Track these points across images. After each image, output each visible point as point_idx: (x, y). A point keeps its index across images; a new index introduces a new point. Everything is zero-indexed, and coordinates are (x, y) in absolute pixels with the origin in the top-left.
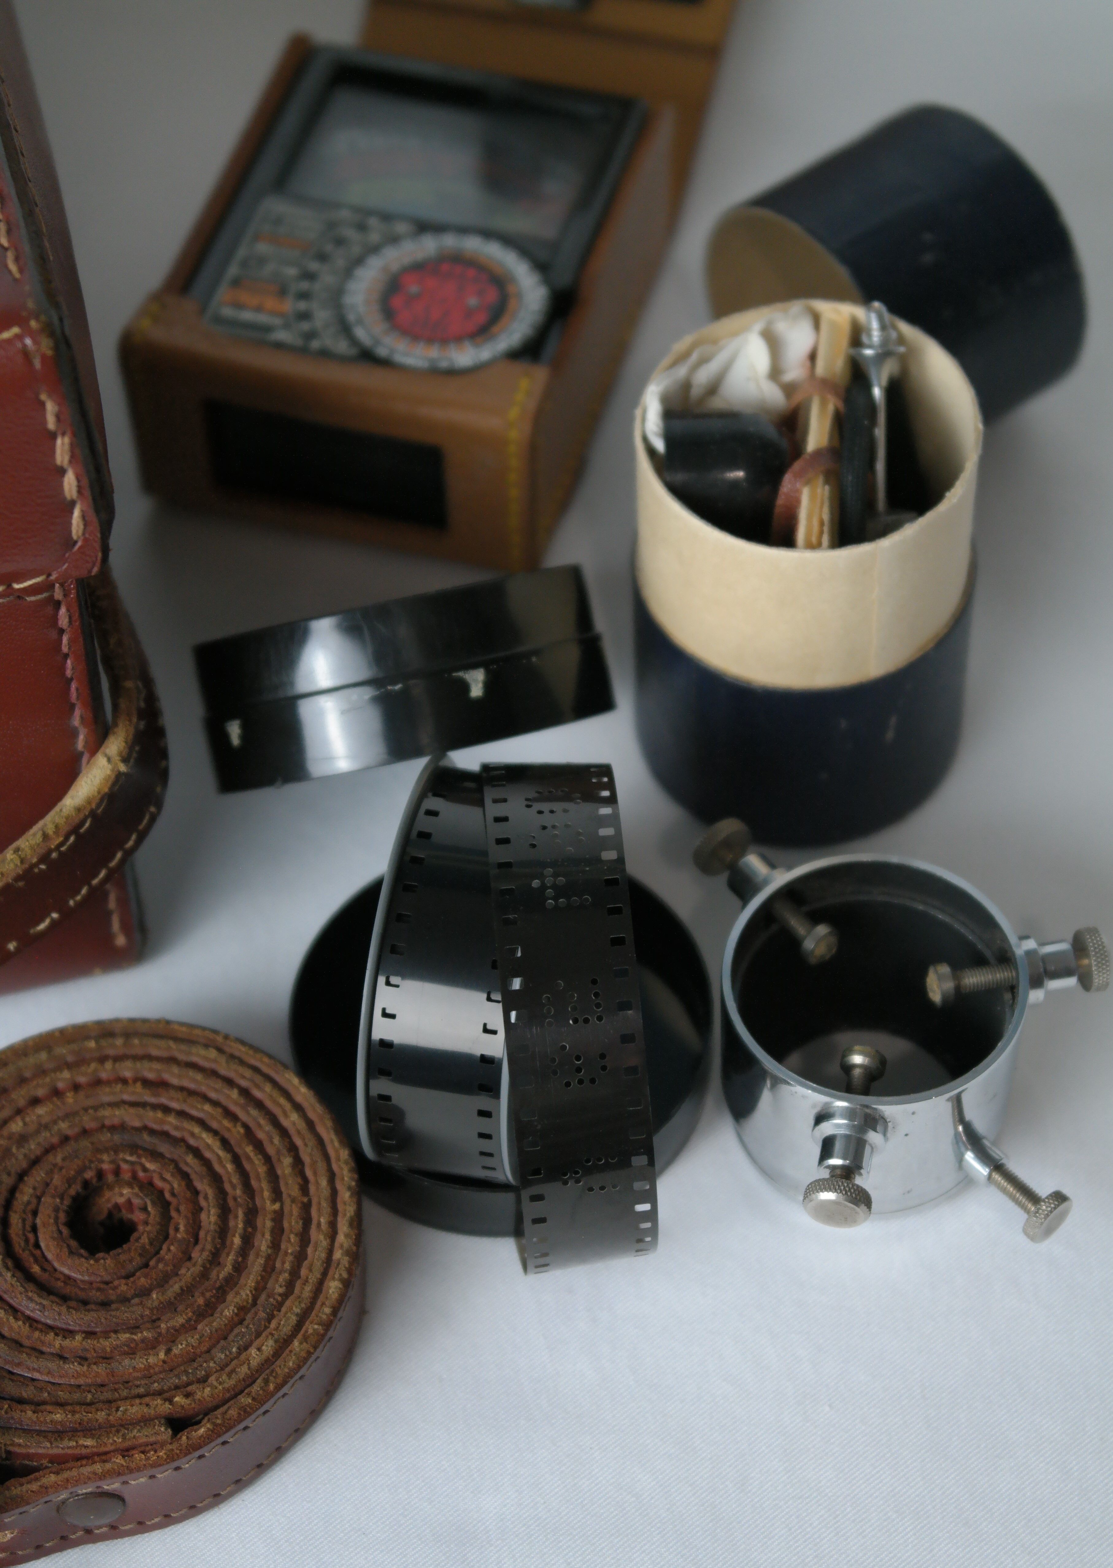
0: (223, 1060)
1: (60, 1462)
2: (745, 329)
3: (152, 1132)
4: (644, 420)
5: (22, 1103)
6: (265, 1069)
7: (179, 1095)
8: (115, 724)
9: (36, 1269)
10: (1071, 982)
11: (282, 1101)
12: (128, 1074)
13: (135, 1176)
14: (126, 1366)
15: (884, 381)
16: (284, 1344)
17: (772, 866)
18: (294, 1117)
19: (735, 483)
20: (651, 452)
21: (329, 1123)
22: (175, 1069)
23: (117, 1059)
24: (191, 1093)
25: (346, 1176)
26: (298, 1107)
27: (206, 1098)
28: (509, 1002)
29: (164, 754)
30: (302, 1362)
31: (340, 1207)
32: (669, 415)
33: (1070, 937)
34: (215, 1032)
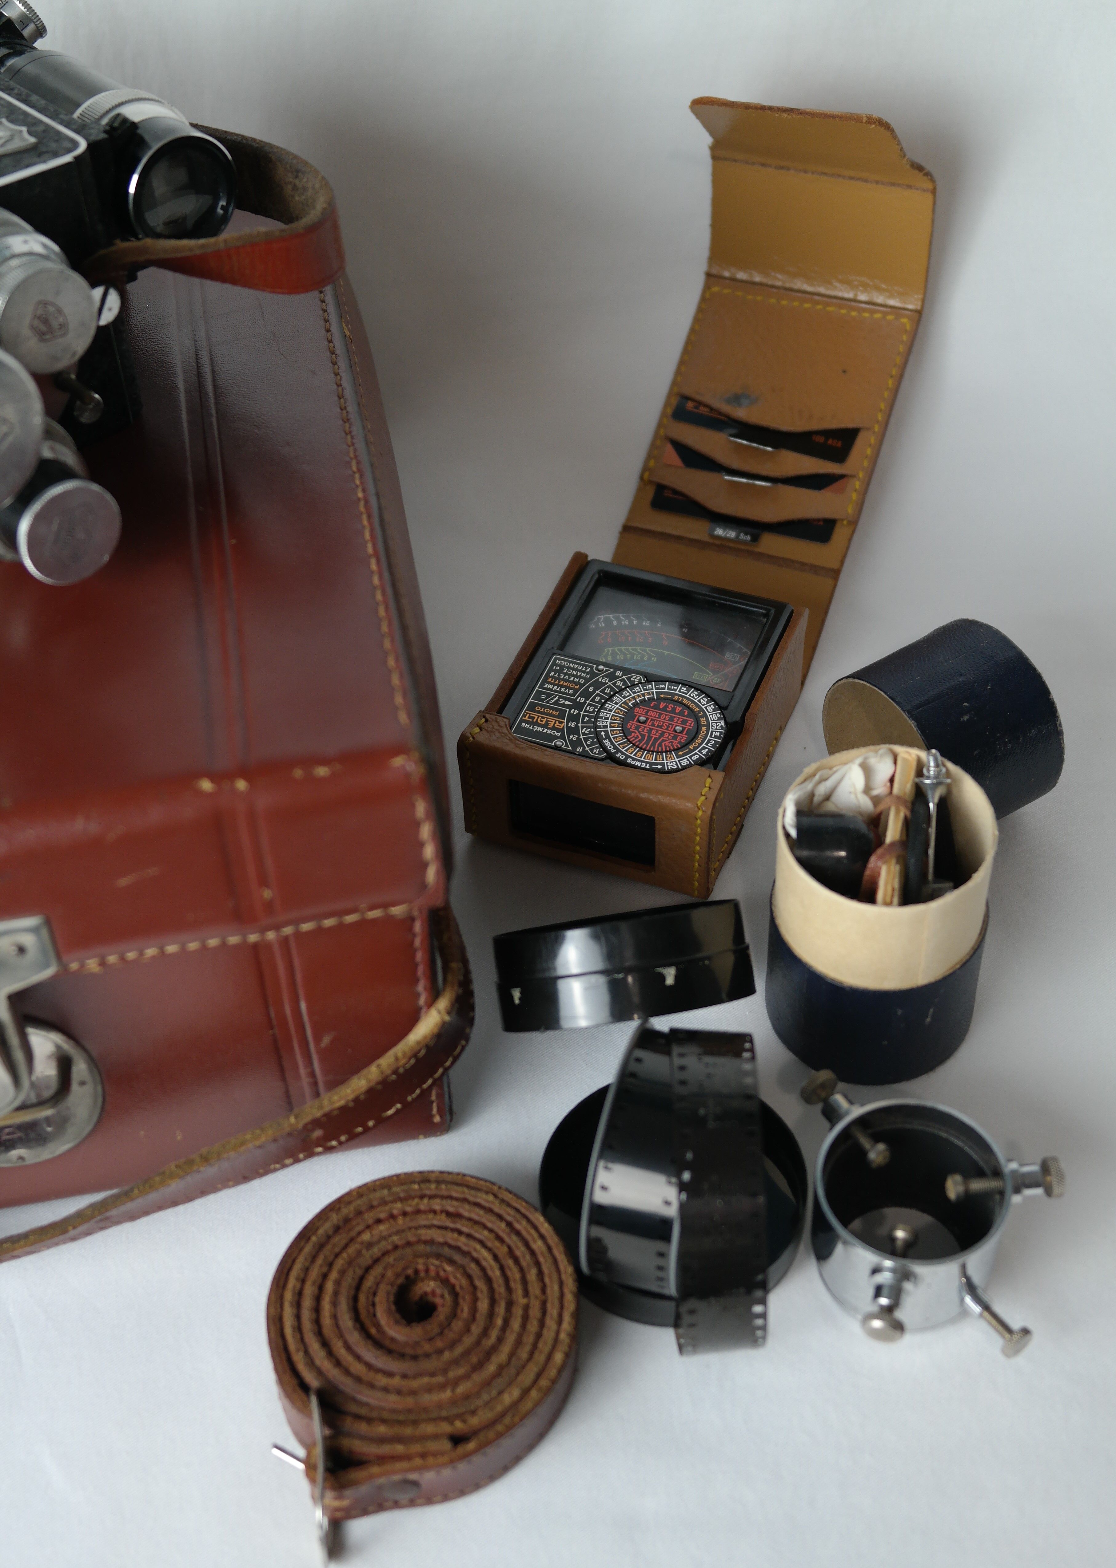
0: (497, 1202)
1: (382, 1460)
2: (851, 761)
3: (450, 1246)
4: (784, 816)
5: (370, 1221)
6: (523, 1210)
7: (470, 1224)
8: (444, 990)
9: (373, 1331)
10: (1039, 1191)
11: (533, 1232)
12: (437, 1208)
13: (438, 1274)
14: (427, 1399)
15: (936, 800)
16: (526, 1392)
17: (851, 1103)
18: (540, 1243)
19: (840, 859)
20: (787, 835)
21: (561, 1248)
22: (467, 1206)
23: (431, 1197)
24: (476, 1223)
25: (570, 1284)
26: (542, 1237)
27: (485, 1227)
28: (682, 1187)
29: (472, 1008)
30: (537, 1404)
31: (566, 1304)
32: (799, 813)
33: (1039, 1161)
34: (493, 1184)
